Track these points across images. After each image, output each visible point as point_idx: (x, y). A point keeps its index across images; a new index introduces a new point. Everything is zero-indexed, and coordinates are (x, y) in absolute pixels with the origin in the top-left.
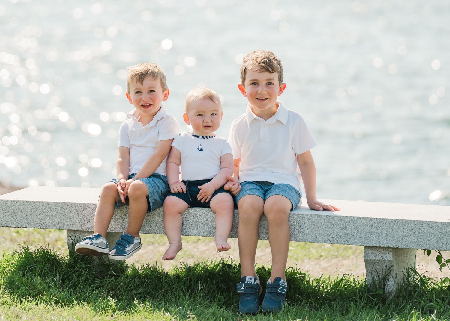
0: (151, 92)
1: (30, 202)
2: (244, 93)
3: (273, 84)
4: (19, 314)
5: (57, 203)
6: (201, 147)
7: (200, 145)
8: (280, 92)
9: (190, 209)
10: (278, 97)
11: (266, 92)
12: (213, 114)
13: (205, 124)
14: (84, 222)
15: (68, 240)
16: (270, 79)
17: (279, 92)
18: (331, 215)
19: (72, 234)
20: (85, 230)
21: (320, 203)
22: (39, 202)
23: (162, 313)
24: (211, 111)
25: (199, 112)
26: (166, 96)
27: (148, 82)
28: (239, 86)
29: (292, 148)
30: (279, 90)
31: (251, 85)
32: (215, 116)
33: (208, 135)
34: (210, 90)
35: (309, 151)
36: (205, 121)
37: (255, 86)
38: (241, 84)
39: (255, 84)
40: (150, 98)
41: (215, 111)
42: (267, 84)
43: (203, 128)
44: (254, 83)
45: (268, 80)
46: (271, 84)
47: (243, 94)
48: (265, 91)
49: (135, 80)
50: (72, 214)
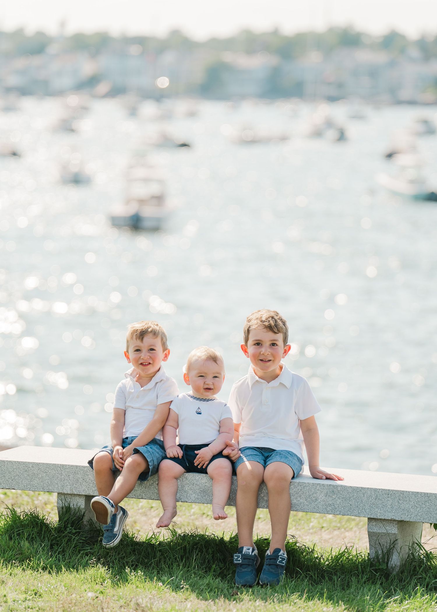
0: (151, 350)
1: (19, 462)
2: (247, 353)
3: (277, 345)
4: (4, 580)
5: (47, 464)
6: (199, 410)
7: (199, 408)
8: (285, 354)
9: (187, 475)
10: (282, 359)
11: (270, 354)
12: (216, 377)
13: (206, 386)
14: (75, 485)
15: (58, 503)
16: (274, 340)
17: (283, 353)
18: (334, 484)
19: (63, 497)
20: (76, 493)
21: (323, 472)
22: (29, 463)
23: (154, 583)
24: (213, 373)
25: (201, 373)
26: (166, 356)
27: (148, 340)
28: (242, 346)
29: (296, 413)
30: (283, 351)
31: (254, 346)
32: (217, 379)
33: (207, 398)
34: (214, 351)
35: (313, 417)
36: (206, 383)
37: (259, 346)
38: (243, 345)
39: (259, 345)
40: (150, 357)
41: (218, 373)
42: (271, 345)
43: (204, 390)
44: (257, 343)
45: (272, 340)
46: (275, 345)
47: (246, 355)
48: (269, 352)
49: (134, 337)
50: (63, 477)
